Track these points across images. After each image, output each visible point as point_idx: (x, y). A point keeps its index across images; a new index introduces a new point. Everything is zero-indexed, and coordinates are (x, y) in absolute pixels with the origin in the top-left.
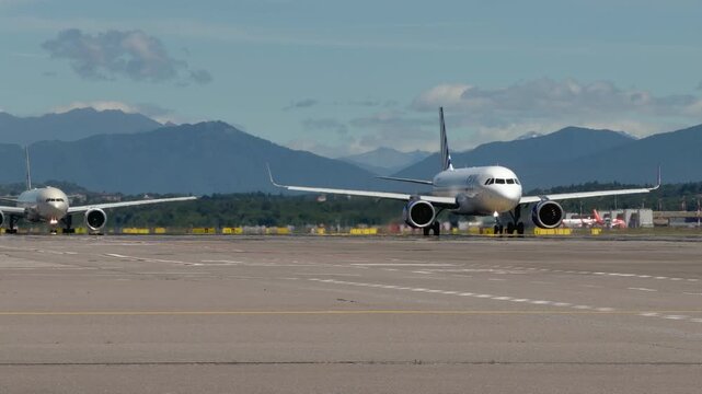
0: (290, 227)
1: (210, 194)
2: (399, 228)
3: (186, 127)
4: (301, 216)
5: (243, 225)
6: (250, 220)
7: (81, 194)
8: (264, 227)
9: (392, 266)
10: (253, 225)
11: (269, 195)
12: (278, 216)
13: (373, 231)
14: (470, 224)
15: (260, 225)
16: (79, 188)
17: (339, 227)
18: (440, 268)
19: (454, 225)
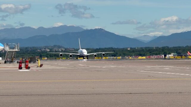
0: (121, 57)
1: (98, 48)
2: (150, 57)
3: (91, 30)
4: (123, 54)
5: (108, 57)
6: (110, 55)
7: (63, 48)
8: (113, 57)
9: (157, 67)
10: (110, 57)
11: (114, 48)
12: (117, 54)
13: (144, 58)
14: (170, 55)
15: (112, 56)
16: (63, 47)
17: (134, 57)
18: (170, 67)
19: (165, 56)
